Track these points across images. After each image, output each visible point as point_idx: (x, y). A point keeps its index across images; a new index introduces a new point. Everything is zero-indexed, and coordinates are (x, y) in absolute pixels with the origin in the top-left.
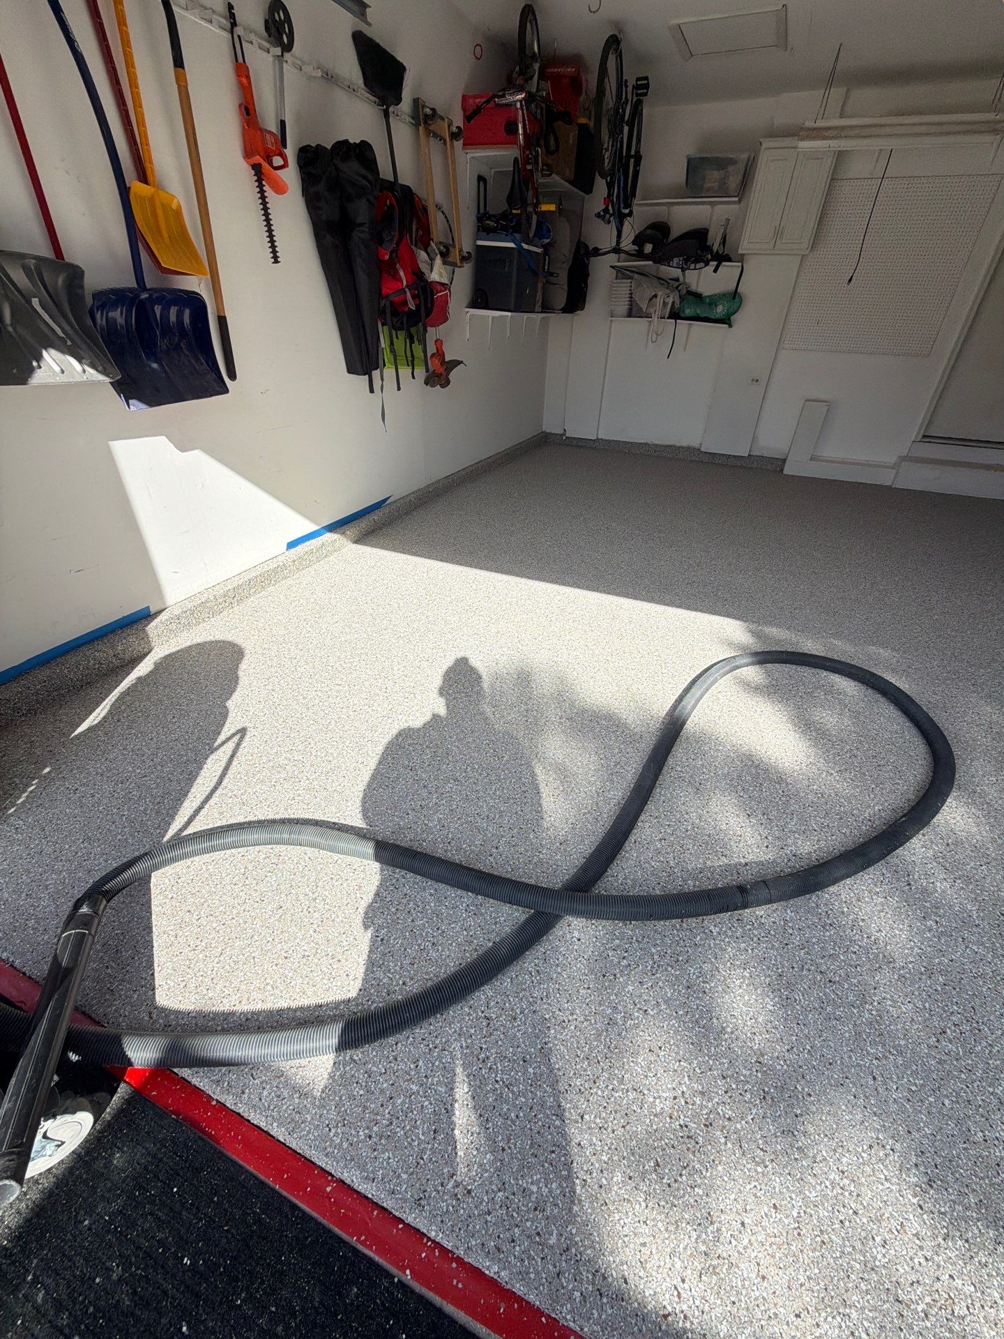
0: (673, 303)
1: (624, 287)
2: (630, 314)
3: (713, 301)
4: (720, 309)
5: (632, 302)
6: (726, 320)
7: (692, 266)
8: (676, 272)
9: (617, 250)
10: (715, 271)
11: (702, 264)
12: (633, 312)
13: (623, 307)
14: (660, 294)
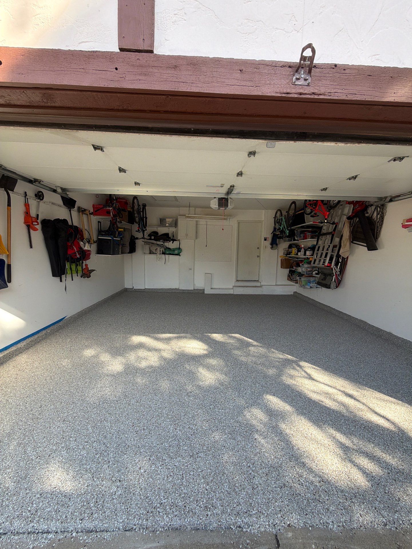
0: (163, 250)
1: (147, 247)
2: (150, 253)
3: (174, 250)
4: (176, 252)
5: (150, 250)
6: (178, 254)
7: (166, 242)
8: (162, 243)
9: (143, 238)
10: (173, 243)
11: (169, 242)
12: (151, 253)
13: (148, 252)
14: (158, 248)
